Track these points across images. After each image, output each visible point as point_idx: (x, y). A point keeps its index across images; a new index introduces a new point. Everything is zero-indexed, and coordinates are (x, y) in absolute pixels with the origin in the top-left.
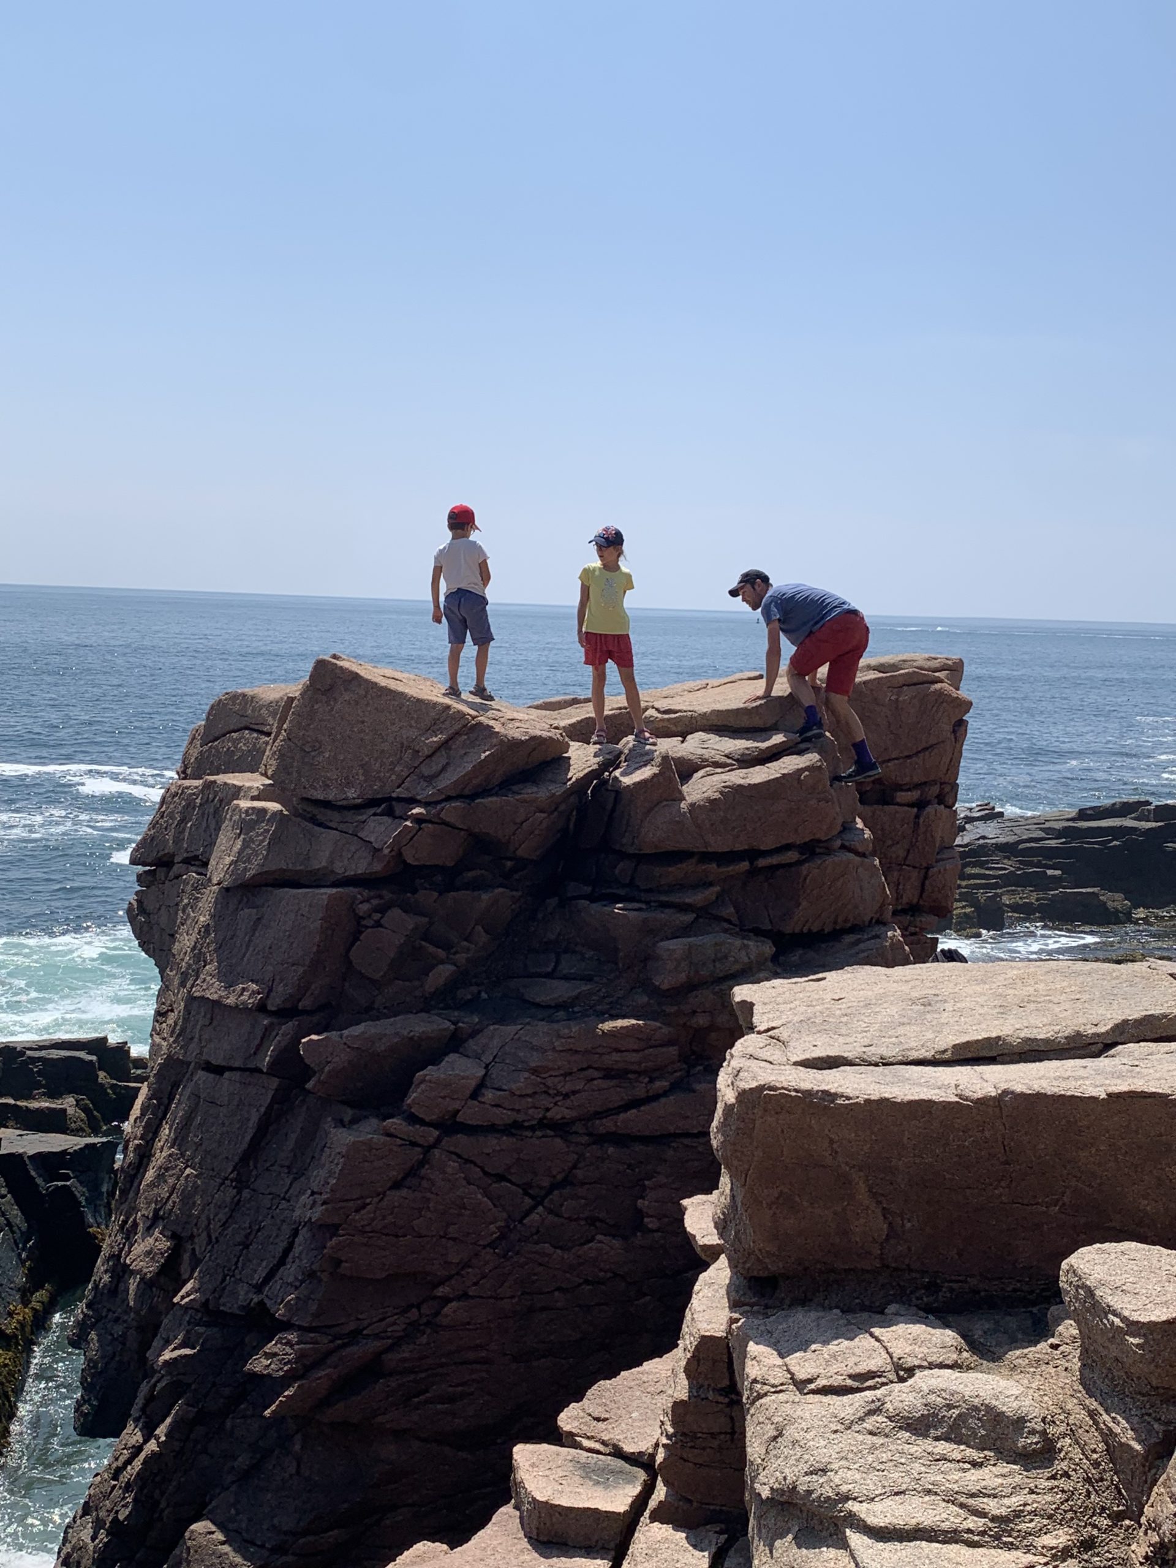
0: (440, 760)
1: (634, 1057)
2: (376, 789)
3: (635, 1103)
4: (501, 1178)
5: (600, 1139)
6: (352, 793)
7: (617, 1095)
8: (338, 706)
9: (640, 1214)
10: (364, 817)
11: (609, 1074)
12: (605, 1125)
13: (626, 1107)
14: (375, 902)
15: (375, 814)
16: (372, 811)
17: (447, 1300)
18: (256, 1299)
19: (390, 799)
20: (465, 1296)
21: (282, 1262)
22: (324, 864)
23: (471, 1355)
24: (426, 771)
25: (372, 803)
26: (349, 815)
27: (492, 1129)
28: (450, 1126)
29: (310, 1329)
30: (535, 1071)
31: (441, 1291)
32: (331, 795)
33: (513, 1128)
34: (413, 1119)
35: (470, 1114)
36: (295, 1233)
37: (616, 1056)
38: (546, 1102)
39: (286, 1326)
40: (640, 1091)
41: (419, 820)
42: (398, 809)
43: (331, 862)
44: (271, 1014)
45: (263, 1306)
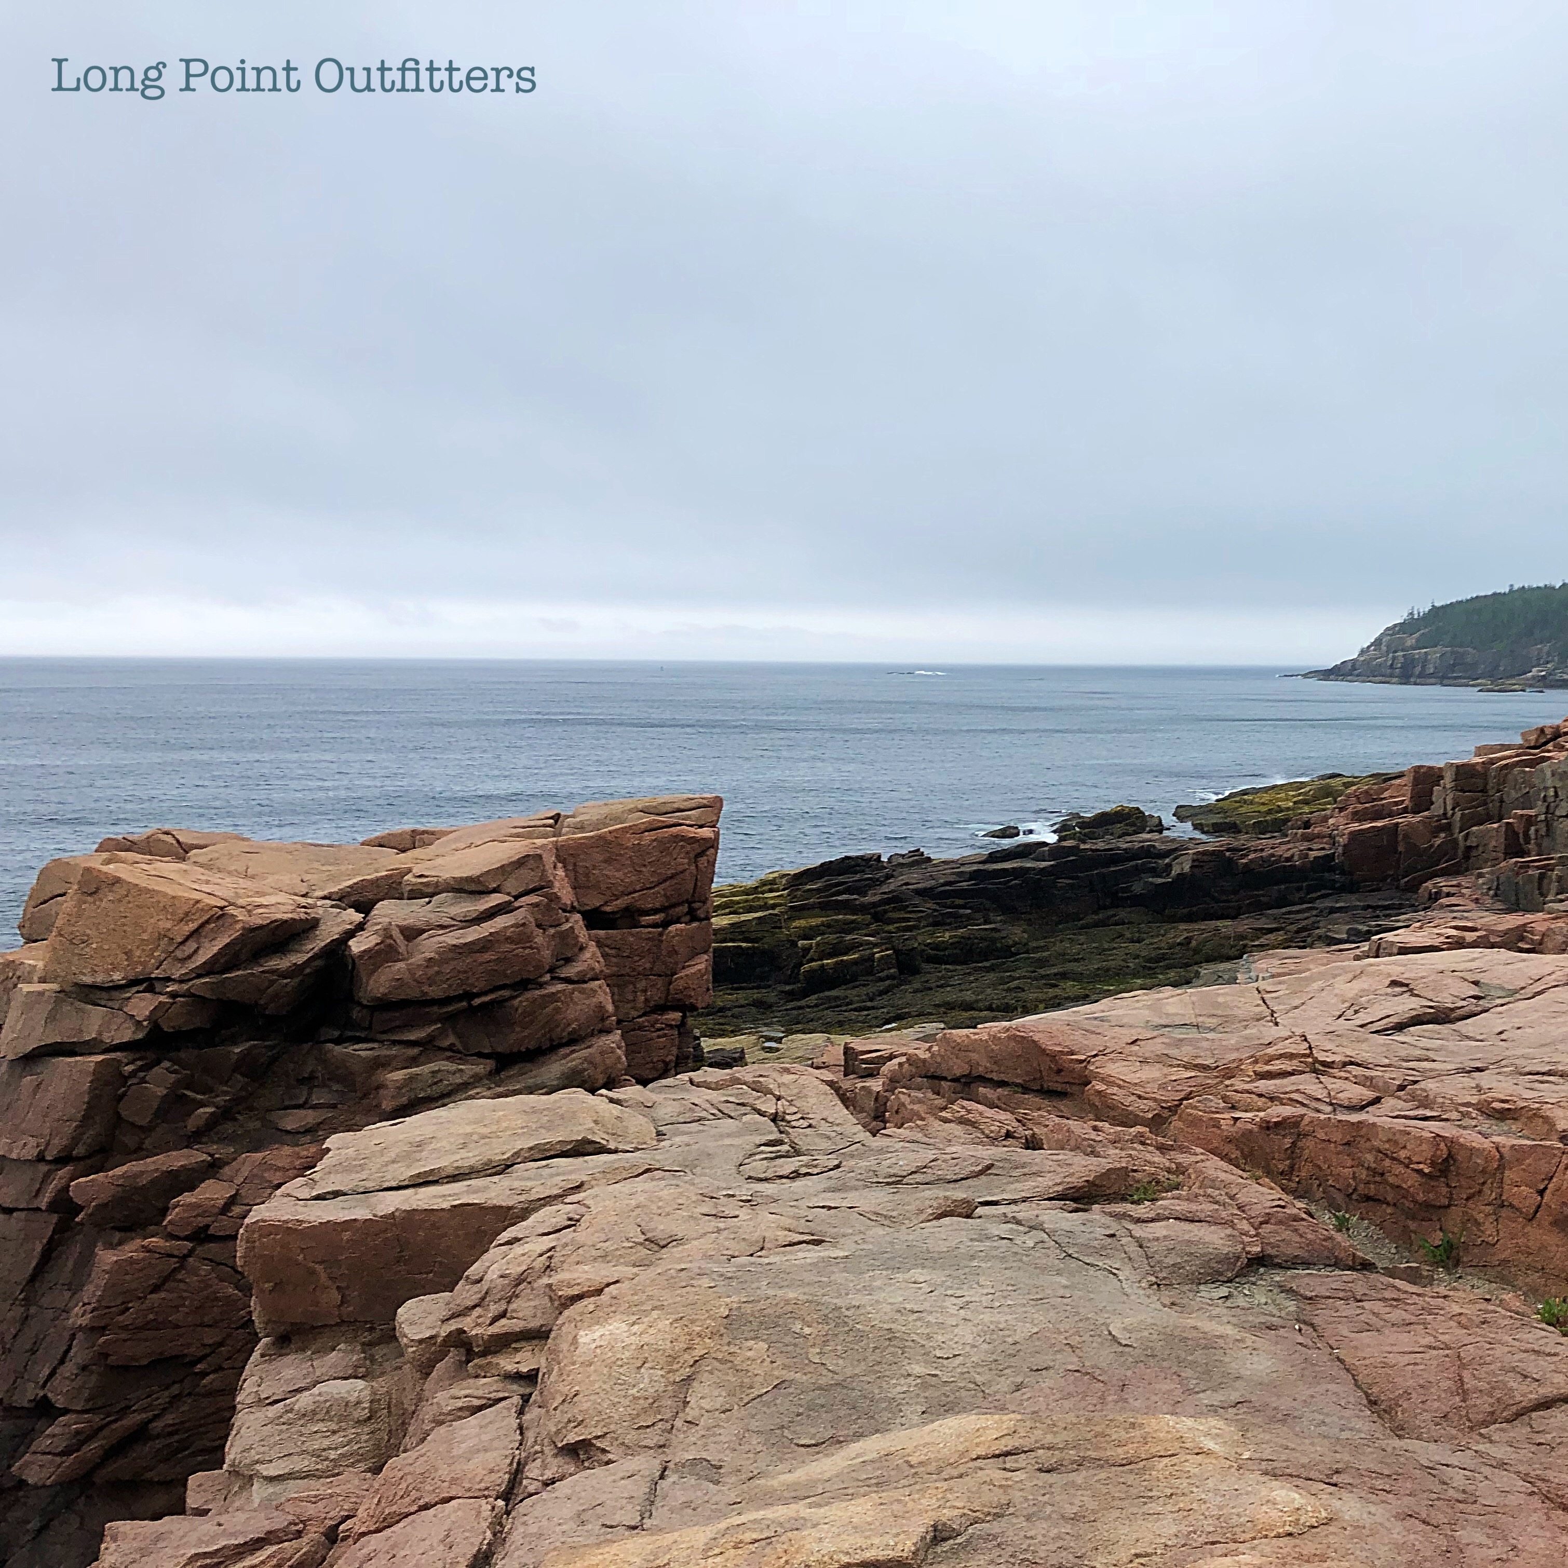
0: (191, 946)
2: (138, 972)
6: (117, 976)
10: (128, 995)
14: (139, 1063)
15: (138, 992)
16: (135, 989)
18: (41, 1393)
19: (150, 979)
21: (62, 1362)
22: (94, 1036)
24: (179, 954)
25: (135, 983)
26: (115, 994)
28: (202, 1237)
29: (85, 1412)
31: (198, 1368)
32: (100, 979)
34: (169, 1236)
35: (219, 1226)
36: (73, 1337)
39: (65, 1411)
41: (173, 995)
42: (158, 986)
43: (100, 1033)
44: (50, 1162)
45: (46, 1398)
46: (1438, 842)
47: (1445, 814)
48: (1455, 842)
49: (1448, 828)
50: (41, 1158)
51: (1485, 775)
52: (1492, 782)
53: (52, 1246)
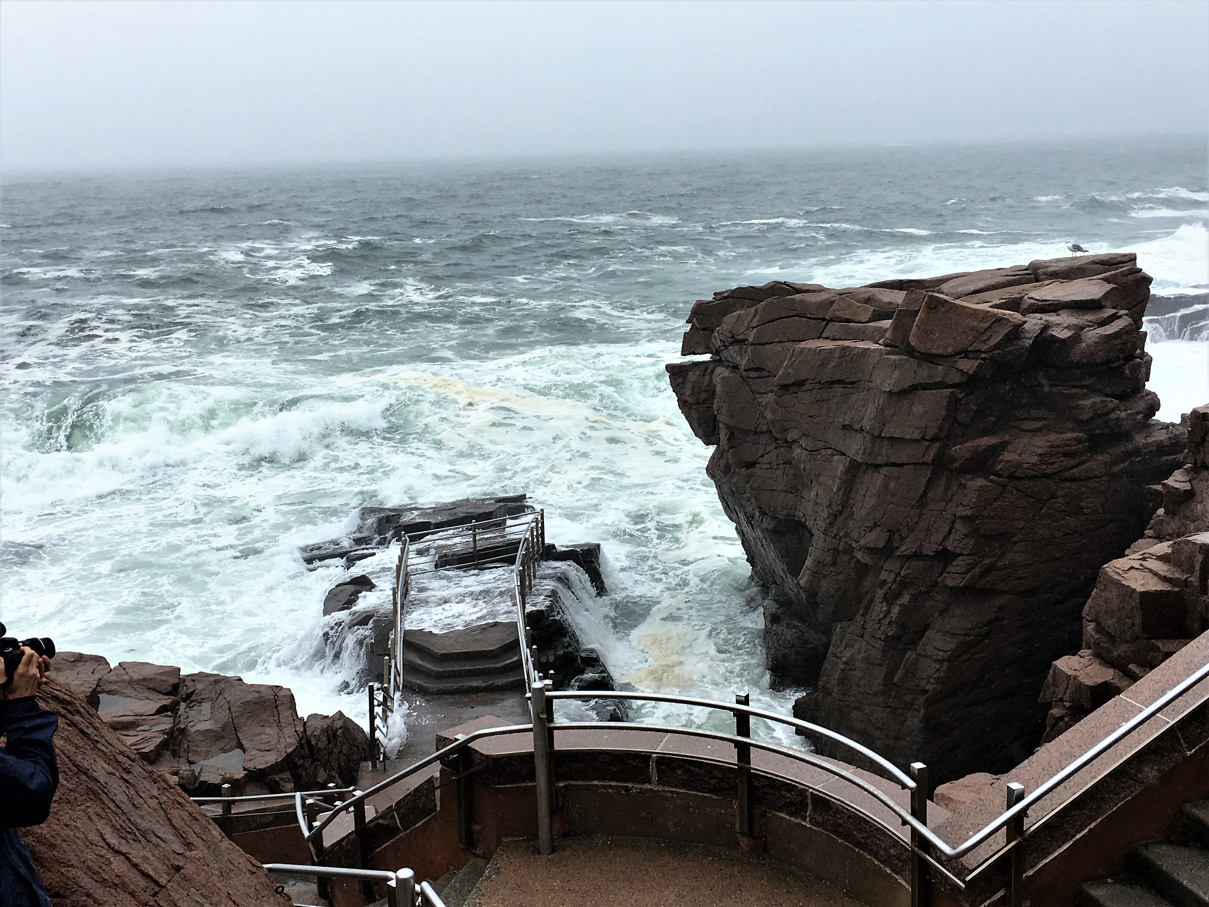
0: (988, 333)
1: (1074, 448)
2: (959, 348)
3: (1076, 466)
4: (1030, 497)
5: (1066, 480)
6: (950, 350)
7: (1068, 462)
8: (939, 314)
9: (1082, 508)
10: (955, 360)
11: (1065, 455)
12: (1067, 474)
13: (1072, 469)
14: (965, 393)
15: (960, 358)
16: (959, 356)
18: (940, 548)
19: (967, 351)
21: (950, 533)
22: (941, 380)
24: (982, 338)
25: (957, 354)
26: (949, 359)
27: (1028, 478)
28: (1012, 477)
29: (970, 555)
30: (1040, 455)
31: (1015, 539)
32: (941, 351)
33: (1034, 477)
34: (999, 476)
35: (1021, 473)
37: (1069, 448)
38: (1044, 467)
39: (961, 555)
40: (1077, 460)
41: (984, 359)
42: (973, 355)
43: (943, 378)
44: (928, 441)
45: (945, 549)
50: (923, 439)
53: (930, 481)
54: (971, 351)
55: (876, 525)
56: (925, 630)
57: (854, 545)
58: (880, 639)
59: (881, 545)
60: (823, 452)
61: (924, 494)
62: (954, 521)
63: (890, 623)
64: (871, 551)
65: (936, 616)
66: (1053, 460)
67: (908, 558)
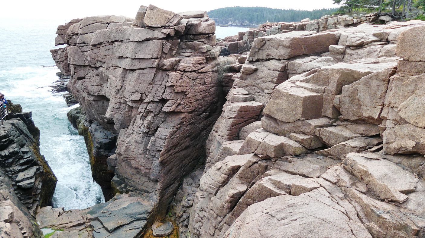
0: (172, 20)
1: (202, 62)
2: (163, 25)
3: (202, 68)
4: (190, 78)
5: (199, 73)
6: (159, 26)
7: (200, 67)
8: (155, 12)
9: (205, 82)
10: (161, 29)
11: (200, 64)
12: (200, 71)
14: (165, 42)
17: (187, 95)
18: (161, 98)
19: (165, 26)
20: (189, 94)
23: (190, 102)
24: (170, 21)
25: (162, 27)
26: (159, 29)
27: (189, 72)
28: (184, 71)
29: (172, 100)
30: (192, 64)
31: (186, 93)
32: (156, 26)
33: (191, 72)
34: (180, 71)
35: (187, 70)
37: (200, 62)
38: (194, 68)
39: (169, 100)
40: (203, 66)
42: (166, 28)
43: (157, 36)
44: (154, 59)
45: (163, 98)
46: (245, 45)
47: (246, 41)
48: (248, 46)
49: (247, 43)
50: (152, 58)
51: (254, 33)
52: (255, 34)
53: (155, 74)
54: (167, 26)
55: (135, 92)
56: (157, 129)
57: (127, 100)
58: (141, 133)
59: (138, 99)
60: (112, 68)
61: (153, 79)
62: (165, 88)
63: (144, 128)
64: (134, 101)
65: (161, 123)
66: (196, 66)
67: (149, 103)
